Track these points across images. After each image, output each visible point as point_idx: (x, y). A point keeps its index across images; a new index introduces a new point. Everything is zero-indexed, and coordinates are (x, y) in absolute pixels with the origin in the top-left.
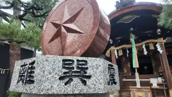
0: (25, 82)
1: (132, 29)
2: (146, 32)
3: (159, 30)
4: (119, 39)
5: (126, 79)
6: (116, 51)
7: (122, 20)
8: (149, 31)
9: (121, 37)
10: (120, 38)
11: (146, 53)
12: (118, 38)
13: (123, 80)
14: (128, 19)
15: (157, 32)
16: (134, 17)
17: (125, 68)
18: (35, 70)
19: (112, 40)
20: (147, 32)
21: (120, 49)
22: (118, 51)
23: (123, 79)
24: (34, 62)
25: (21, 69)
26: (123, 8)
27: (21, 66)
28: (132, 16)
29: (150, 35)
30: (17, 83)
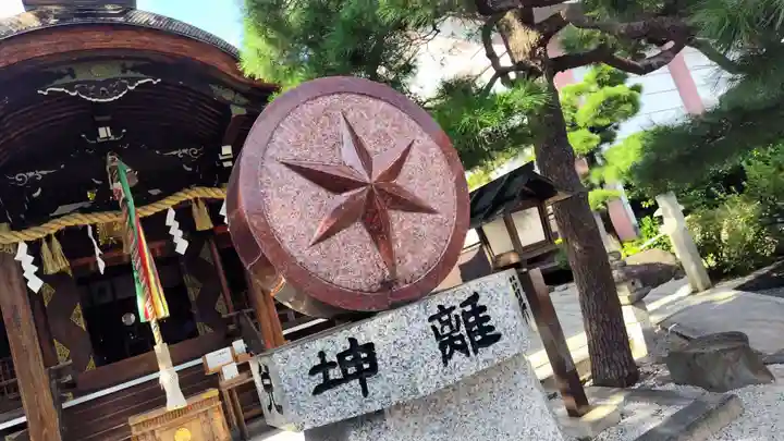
0: (470, 348)
2: (175, 153)
3: (227, 150)
4: (34, 183)
5: (75, 397)
6: (23, 248)
7: (68, 80)
8: (185, 151)
9: (45, 172)
10: (40, 174)
11: (182, 246)
12: (31, 174)
13: (65, 405)
14: (105, 85)
15: (221, 157)
16: (132, 81)
17: (60, 341)
18: (488, 313)
20: (179, 153)
21: (48, 238)
22: (34, 248)
23: (65, 399)
24: (476, 296)
25: (437, 324)
26: (76, 20)
27: (431, 319)
28: (124, 71)
29: (190, 169)
30: (445, 363)
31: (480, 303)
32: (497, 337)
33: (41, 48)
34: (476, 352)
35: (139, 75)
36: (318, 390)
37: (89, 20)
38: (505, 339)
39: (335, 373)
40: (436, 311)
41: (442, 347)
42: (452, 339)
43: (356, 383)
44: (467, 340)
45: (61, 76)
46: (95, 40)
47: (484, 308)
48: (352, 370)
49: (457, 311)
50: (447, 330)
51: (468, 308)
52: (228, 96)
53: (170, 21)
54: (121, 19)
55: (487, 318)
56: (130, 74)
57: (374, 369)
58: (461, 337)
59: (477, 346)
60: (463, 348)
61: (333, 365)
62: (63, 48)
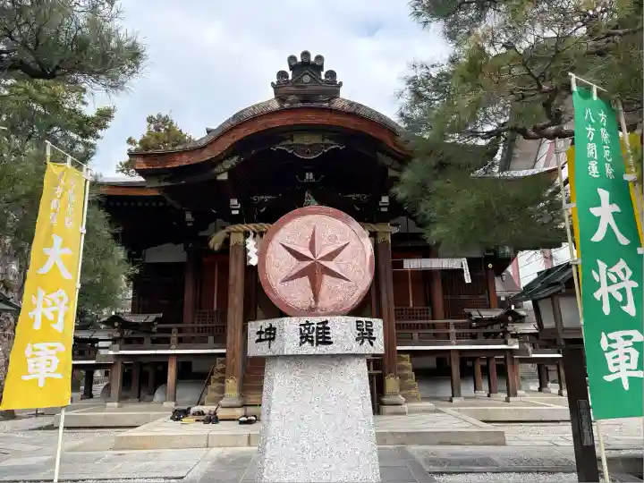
0: (315, 343)
1: (309, 176)
2: (350, 196)
3: (385, 199)
4: (262, 203)
7: (289, 142)
8: (358, 195)
9: (269, 197)
10: (267, 198)
12: (262, 197)
14: (307, 146)
15: (380, 204)
16: (327, 146)
18: (330, 331)
19: (238, 202)
20: (353, 197)
24: (327, 322)
25: (303, 328)
26: (300, 105)
27: (301, 325)
28: (323, 140)
29: (358, 209)
30: (301, 345)
31: (328, 325)
32: (331, 343)
33: (277, 122)
34: (317, 345)
35: (332, 142)
36: (257, 341)
37: (308, 105)
38: (334, 345)
39: (263, 336)
40: (304, 323)
41: (301, 338)
42: (307, 336)
43: (268, 342)
44: (315, 339)
45: (285, 140)
46: (310, 118)
47: (329, 328)
48: (268, 336)
49: (315, 326)
50: (306, 332)
51: (321, 326)
52: (387, 161)
53: (359, 106)
54: (326, 104)
55: (328, 333)
56: (327, 141)
57: (274, 339)
58: (312, 337)
59: (318, 343)
60: (312, 342)
61: (263, 332)
62: (289, 122)
